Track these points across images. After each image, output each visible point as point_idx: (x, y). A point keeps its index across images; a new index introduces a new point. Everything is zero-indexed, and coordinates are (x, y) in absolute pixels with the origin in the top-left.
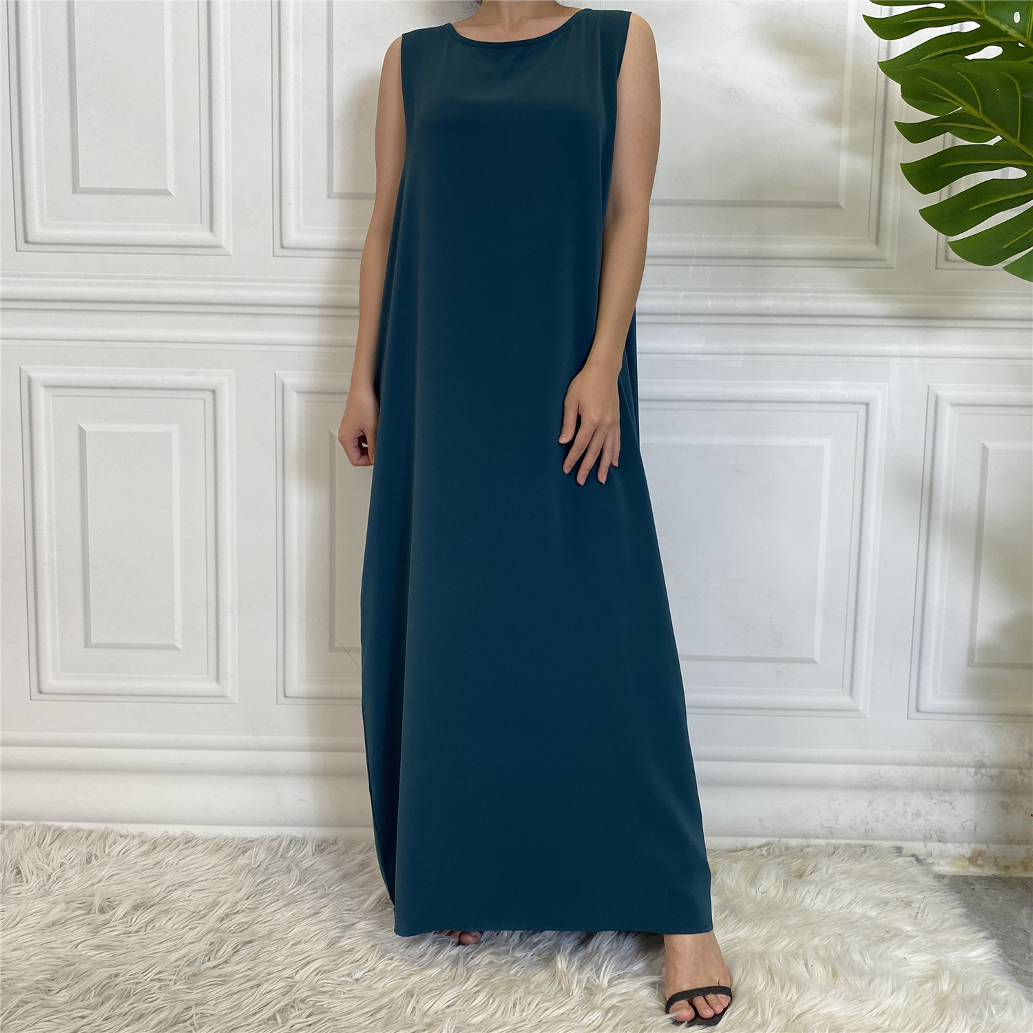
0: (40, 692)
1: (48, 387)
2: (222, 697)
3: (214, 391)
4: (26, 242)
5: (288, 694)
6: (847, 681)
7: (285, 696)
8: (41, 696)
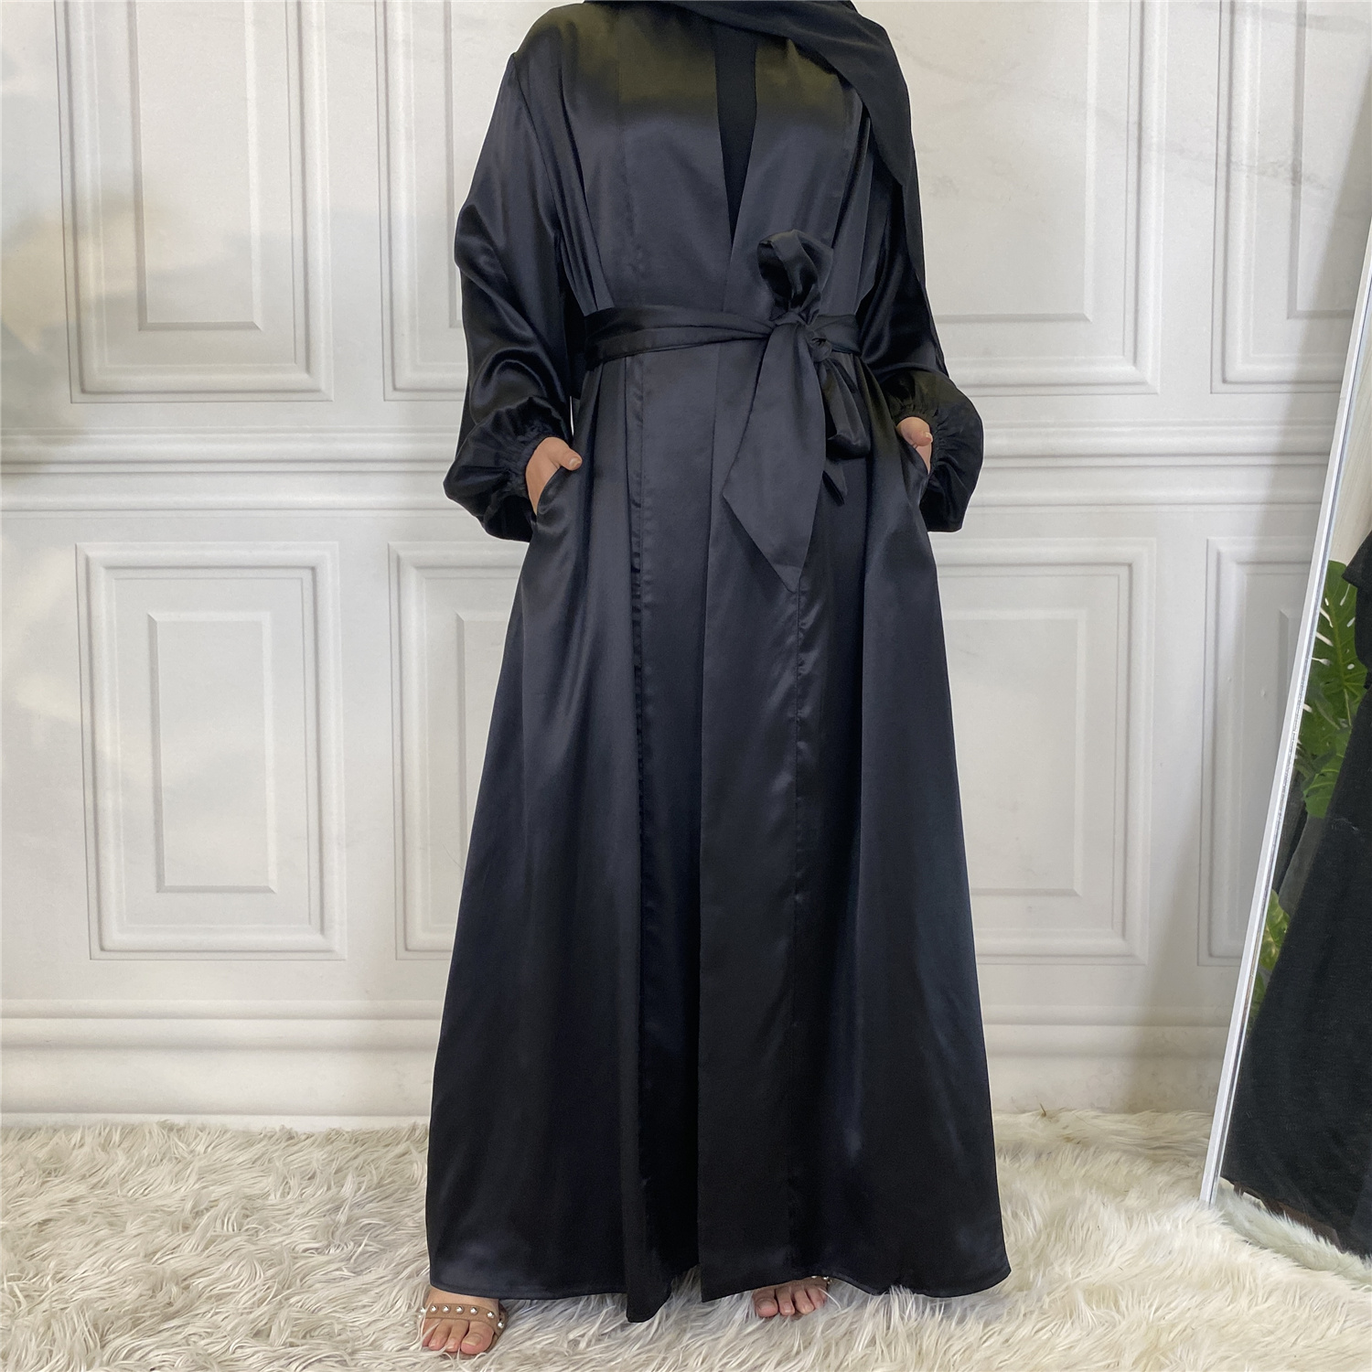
0: (103, 949)
1: (109, 568)
2: (329, 951)
3: (313, 569)
4: (83, 391)
5: (409, 947)
6: (1118, 918)
7: (407, 949)
8: (104, 955)
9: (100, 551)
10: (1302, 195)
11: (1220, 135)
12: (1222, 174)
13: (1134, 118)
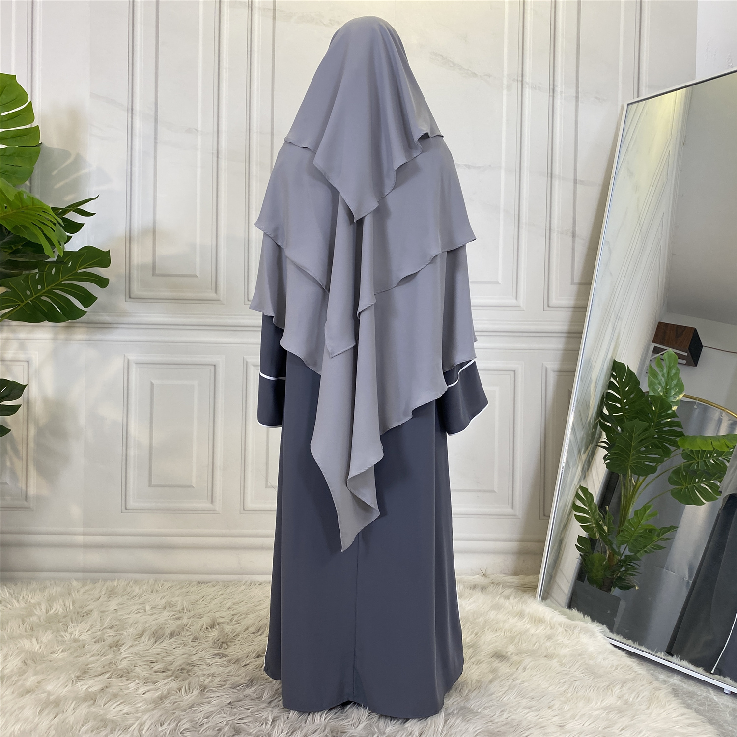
0: (126, 509)
1: (136, 363)
2: (214, 510)
3: (215, 365)
4: (130, 297)
5: (245, 509)
6: (510, 501)
7: (244, 510)
8: (127, 511)
9: (132, 357)
10: (576, 242)
11: (547, 220)
12: (548, 234)
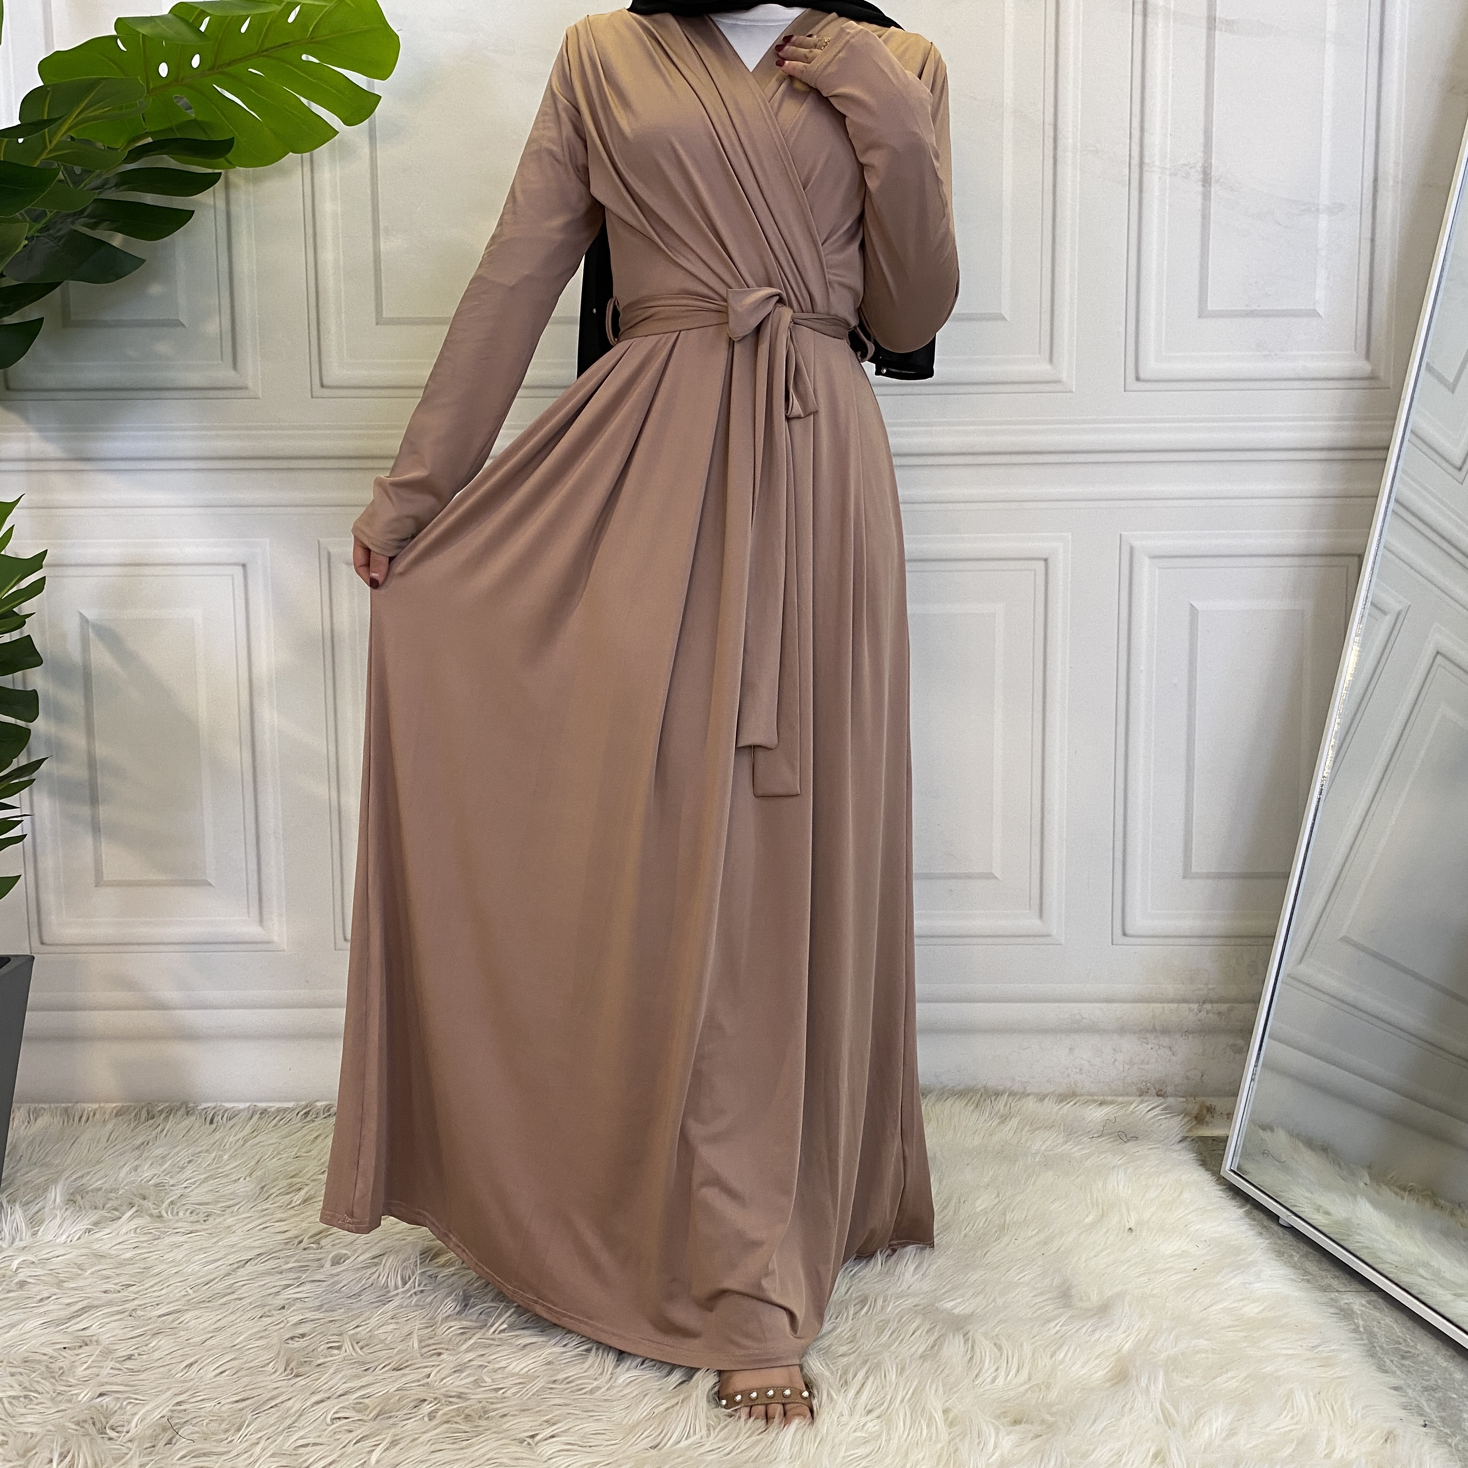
2: (268, 943)
3: (244, 566)
6: (1036, 901)
10: (1213, 197)
11: (1133, 136)
12: (1135, 176)
13: (1049, 118)
